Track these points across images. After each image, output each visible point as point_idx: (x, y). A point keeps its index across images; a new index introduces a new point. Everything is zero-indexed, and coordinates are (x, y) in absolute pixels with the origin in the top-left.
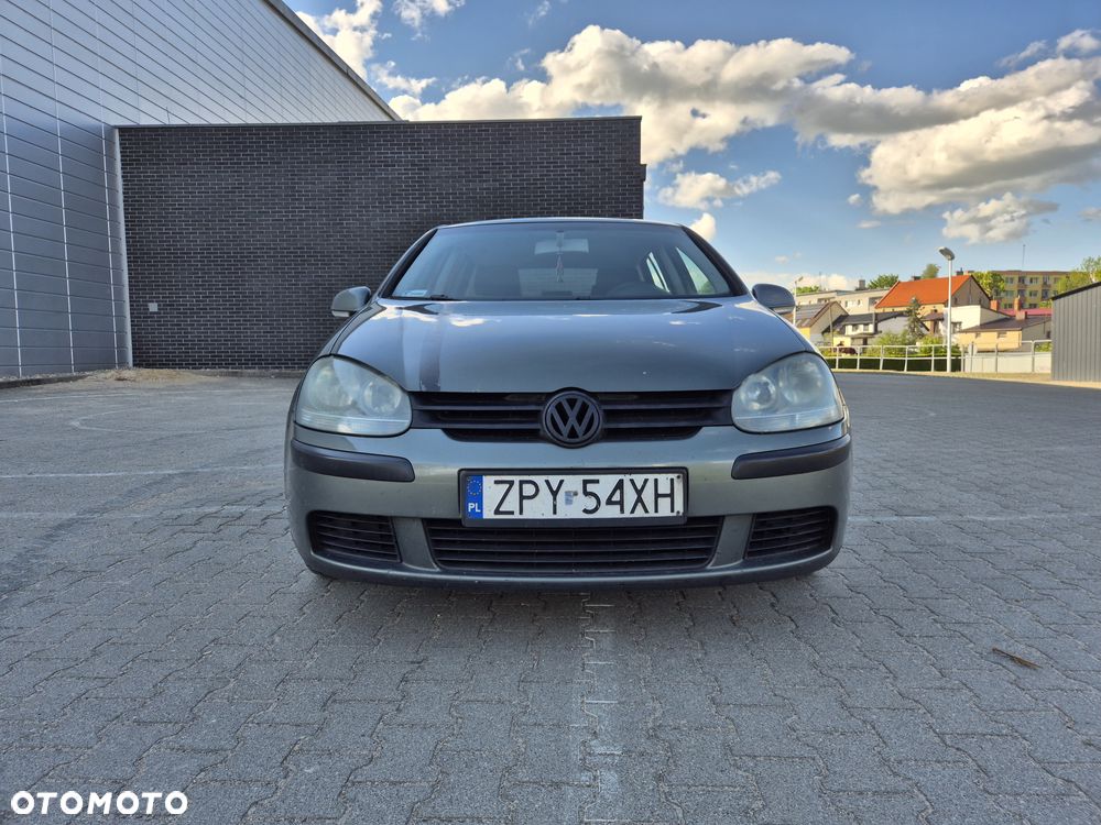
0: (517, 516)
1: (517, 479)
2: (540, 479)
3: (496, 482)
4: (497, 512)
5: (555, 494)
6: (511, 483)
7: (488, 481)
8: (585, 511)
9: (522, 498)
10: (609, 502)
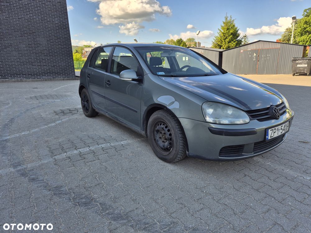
0: (273, 137)
1: (273, 129)
2: (276, 128)
3: (271, 130)
4: (271, 137)
5: (278, 130)
6: (273, 130)
7: (269, 130)
8: (281, 133)
9: (274, 133)
10: (284, 130)
